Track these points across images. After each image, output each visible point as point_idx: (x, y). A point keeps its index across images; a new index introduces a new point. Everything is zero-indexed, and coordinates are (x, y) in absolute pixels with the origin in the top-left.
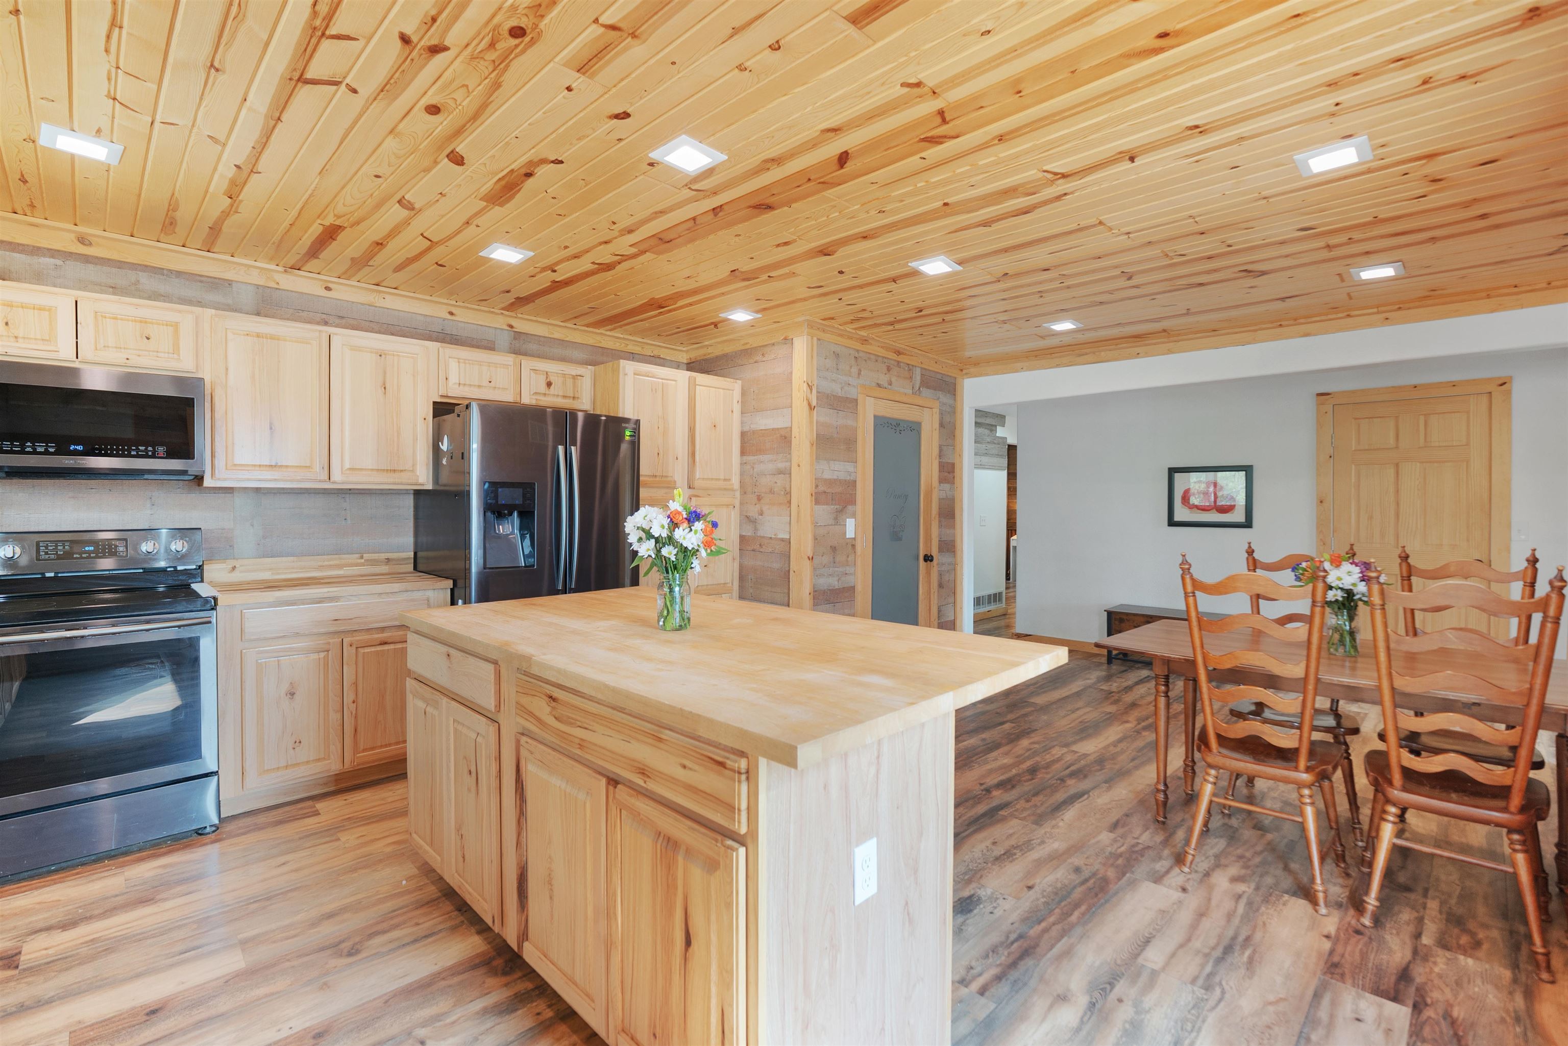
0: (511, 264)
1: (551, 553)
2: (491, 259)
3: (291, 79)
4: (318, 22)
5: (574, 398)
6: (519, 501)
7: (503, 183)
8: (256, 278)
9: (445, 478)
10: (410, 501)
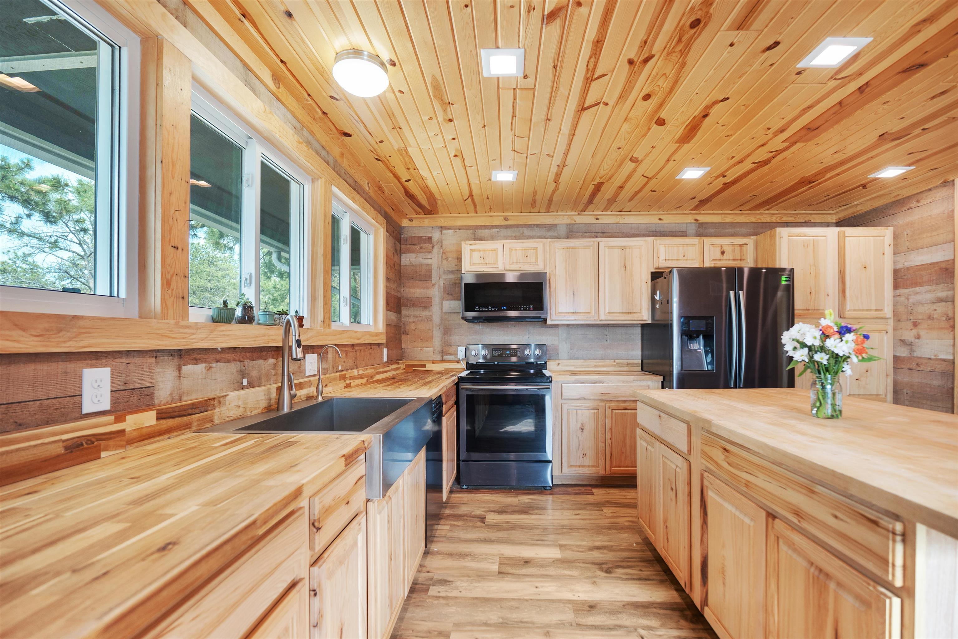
0: (695, 179)
1: (725, 361)
2: (682, 180)
3: (578, 111)
4: (589, 75)
5: (741, 260)
6: (703, 329)
7: (689, 127)
8: (567, 221)
9: (658, 316)
10: (639, 330)
